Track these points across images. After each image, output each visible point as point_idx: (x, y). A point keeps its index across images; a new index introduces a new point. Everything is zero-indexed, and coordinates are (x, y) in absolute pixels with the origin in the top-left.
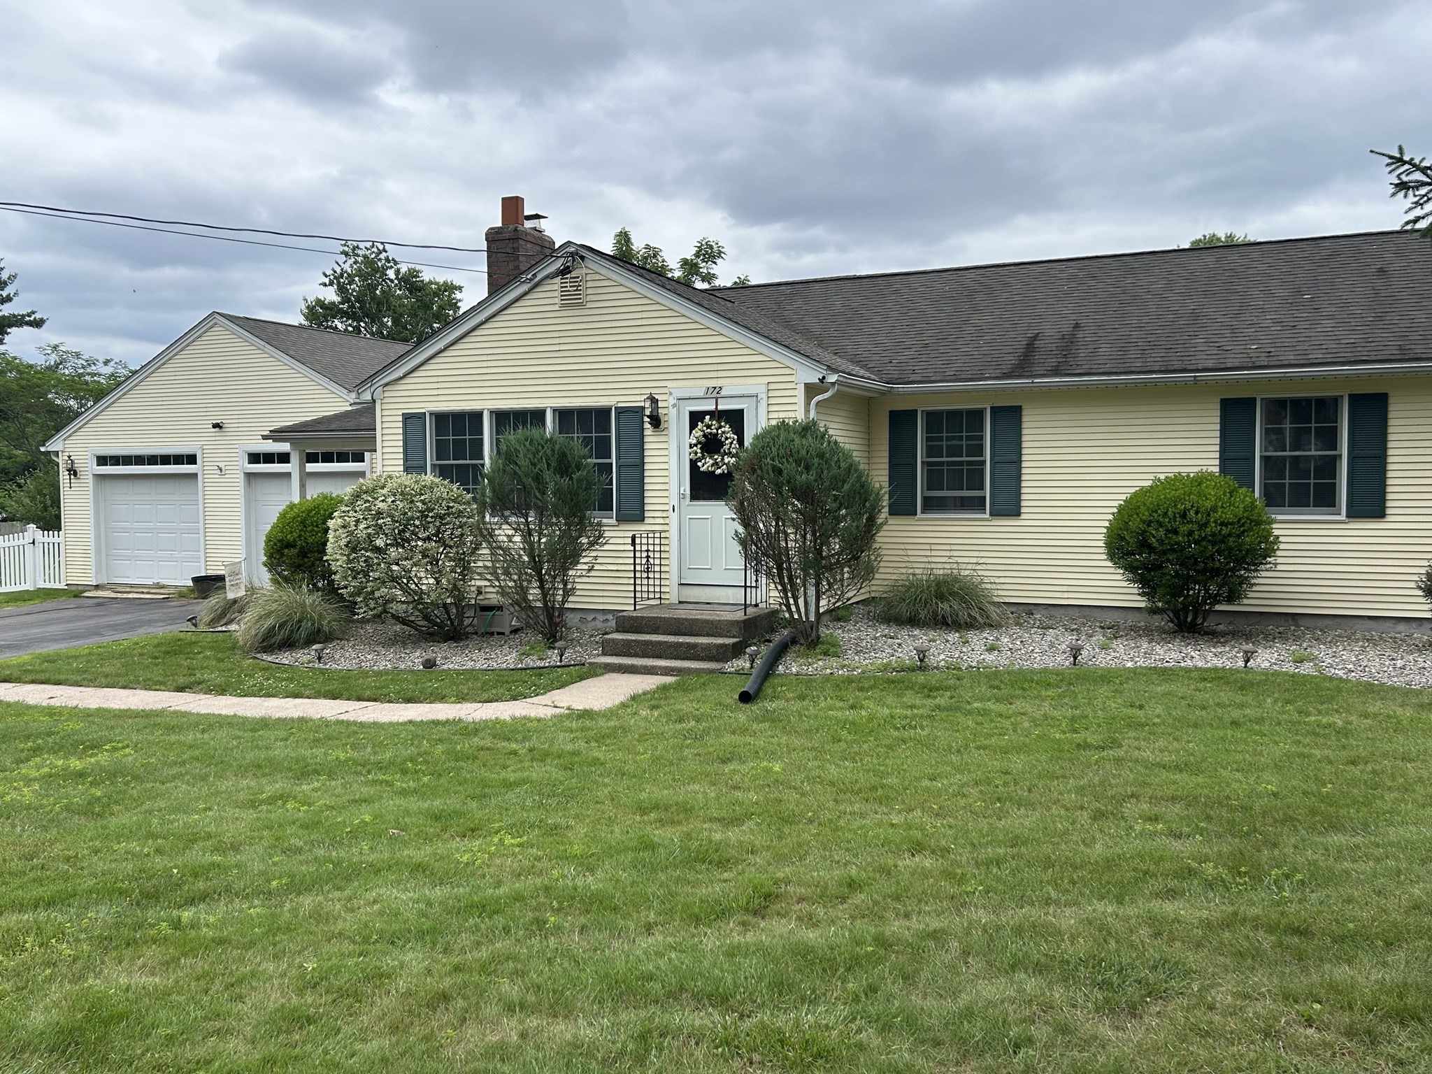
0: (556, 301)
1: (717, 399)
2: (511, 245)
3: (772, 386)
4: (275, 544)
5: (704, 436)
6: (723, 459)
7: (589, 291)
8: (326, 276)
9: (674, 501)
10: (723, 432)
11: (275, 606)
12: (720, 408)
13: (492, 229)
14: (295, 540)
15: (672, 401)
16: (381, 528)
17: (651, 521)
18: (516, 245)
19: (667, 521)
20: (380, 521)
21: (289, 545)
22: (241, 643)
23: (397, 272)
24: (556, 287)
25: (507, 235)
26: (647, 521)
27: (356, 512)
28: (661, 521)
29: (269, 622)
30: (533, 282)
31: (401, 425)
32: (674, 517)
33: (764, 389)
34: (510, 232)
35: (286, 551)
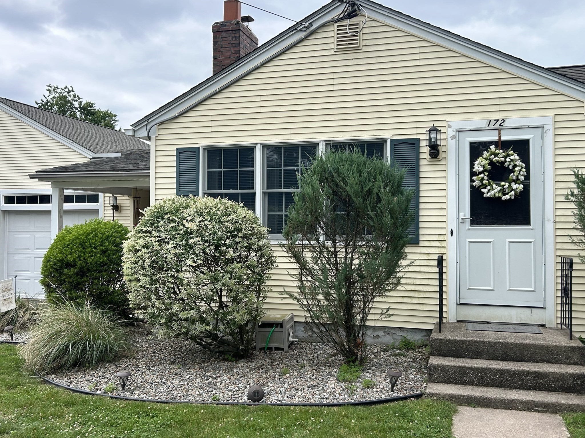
0: (332, 46)
1: (500, 130)
2: (233, 35)
3: (558, 118)
4: (55, 264)
5: (491, 163)
6: (510, 186)
7: (365, 37)
8: (37, 104)
9: (452, 225)
10: (512, 160)
11: (63, 325)
12: (503, 138)
13: (217, 23)
14: (74, 261)
15: (451, 133)
16: (191, 247)
17: (427, 244)
18: (237, 35)
19: (444, 244)
20: (191, 241)
21: (69, 265)
22: (28, 363)
23: (80, 103)
24: (331, 34)
25: (231, 28)
26: (422, 244)
27: (159, 231)
28: (438, 244)
29: (61, 342)
30: (309, 31)
31: (174, 158)
32: (452, 241)
33: (551, 120)
34: (233, 25)
35: (66, 270)
